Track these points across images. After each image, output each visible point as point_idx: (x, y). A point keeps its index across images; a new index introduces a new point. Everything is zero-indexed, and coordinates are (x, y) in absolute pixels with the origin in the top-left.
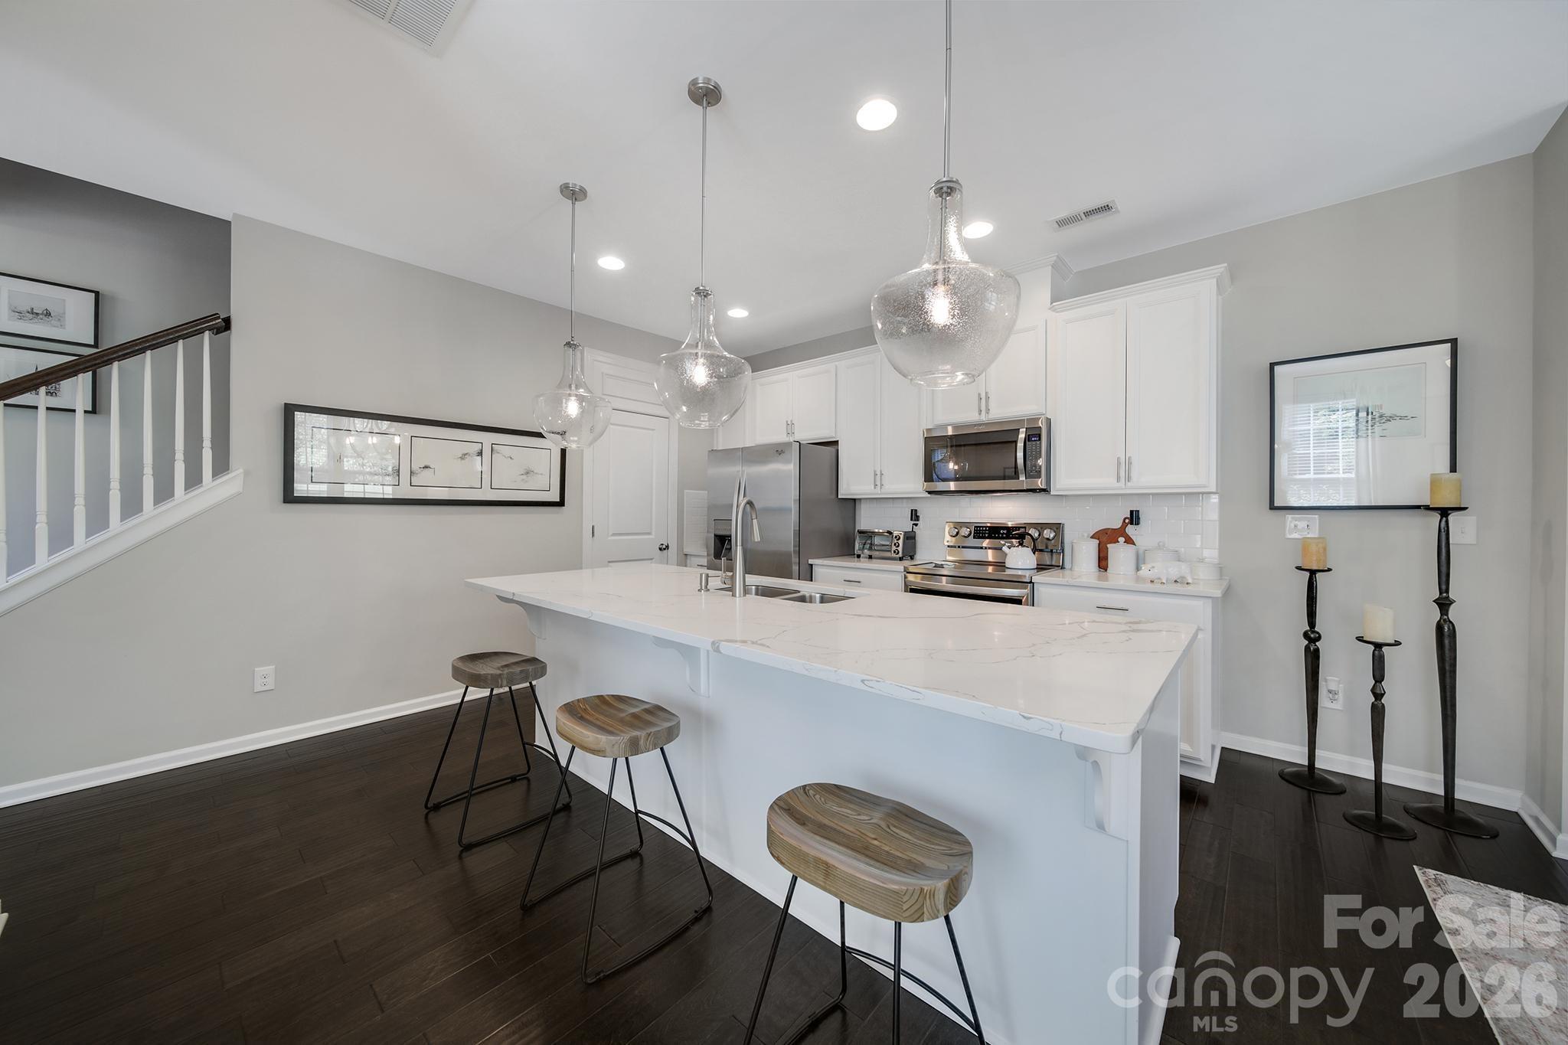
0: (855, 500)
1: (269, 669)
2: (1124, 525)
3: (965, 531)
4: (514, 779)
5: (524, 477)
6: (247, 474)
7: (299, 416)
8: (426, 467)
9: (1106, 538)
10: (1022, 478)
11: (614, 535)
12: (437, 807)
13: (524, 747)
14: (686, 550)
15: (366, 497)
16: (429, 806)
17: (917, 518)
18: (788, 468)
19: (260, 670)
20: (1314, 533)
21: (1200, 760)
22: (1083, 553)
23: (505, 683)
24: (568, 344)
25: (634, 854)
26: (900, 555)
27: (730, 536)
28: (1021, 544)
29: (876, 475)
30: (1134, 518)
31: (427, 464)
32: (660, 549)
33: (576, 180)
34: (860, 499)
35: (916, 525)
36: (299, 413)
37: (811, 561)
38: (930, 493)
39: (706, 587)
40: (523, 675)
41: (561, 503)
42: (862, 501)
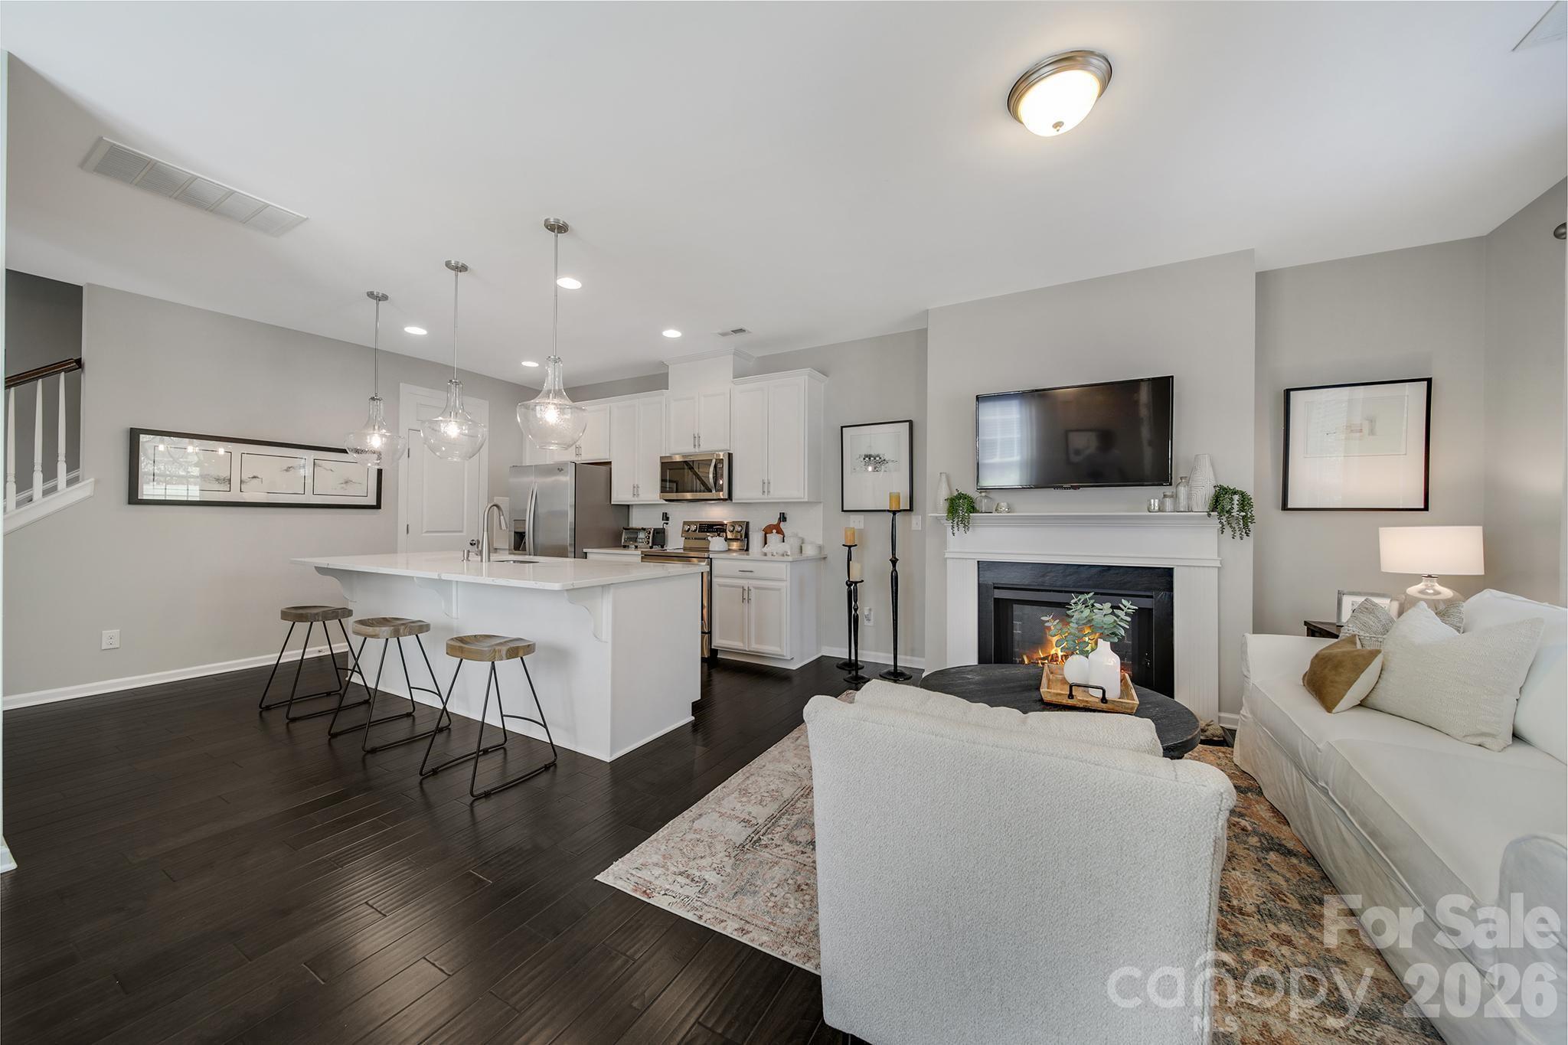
0: (628, 506)
1: (115, 632)
2: (779, 523)
3: (693, 528)
4: (329, 694)
5: (344, 485)
6: (97, 482)
7: (143, 438)
8: (254, 477)
9: (768, 530)
10: (714, 491)
11: (427, 532)
12: (268, 708)
13: (337, 672)
14: (496, 545)
15: (189, 499)
16: (263, 706)
17: (667, 519)
18: (568, 479)
19: (106, 633)
20: (862, 526)
21: (784, 656)
22: (756, 538)
23: (320, 619)
24: (373, 399)
25: (409, 715)
26: (650, 545)
27: (525, 533)
28: (719, 535)
29: (634, 487)
30: (783, 518)
31: (256, 475)
32: (471, 544)
33: (378, 290)
34: (632, 505)
35: (667, 524)
36: (144, 435)
37: (585, 550)
38: (666, 500)
39: (467, 558)
40: (334, 614)
41: (378, 506)
42: (634, 507)
